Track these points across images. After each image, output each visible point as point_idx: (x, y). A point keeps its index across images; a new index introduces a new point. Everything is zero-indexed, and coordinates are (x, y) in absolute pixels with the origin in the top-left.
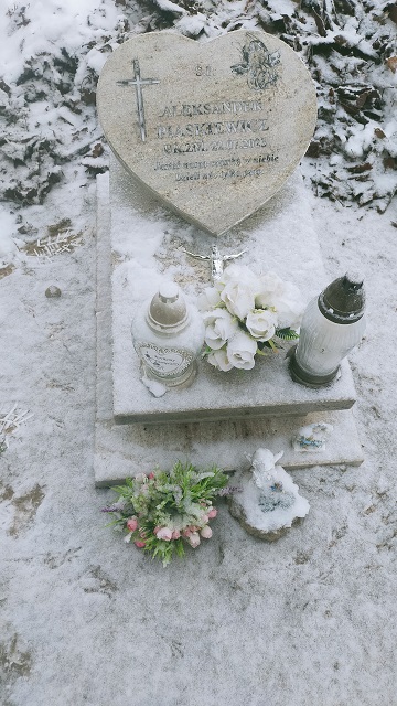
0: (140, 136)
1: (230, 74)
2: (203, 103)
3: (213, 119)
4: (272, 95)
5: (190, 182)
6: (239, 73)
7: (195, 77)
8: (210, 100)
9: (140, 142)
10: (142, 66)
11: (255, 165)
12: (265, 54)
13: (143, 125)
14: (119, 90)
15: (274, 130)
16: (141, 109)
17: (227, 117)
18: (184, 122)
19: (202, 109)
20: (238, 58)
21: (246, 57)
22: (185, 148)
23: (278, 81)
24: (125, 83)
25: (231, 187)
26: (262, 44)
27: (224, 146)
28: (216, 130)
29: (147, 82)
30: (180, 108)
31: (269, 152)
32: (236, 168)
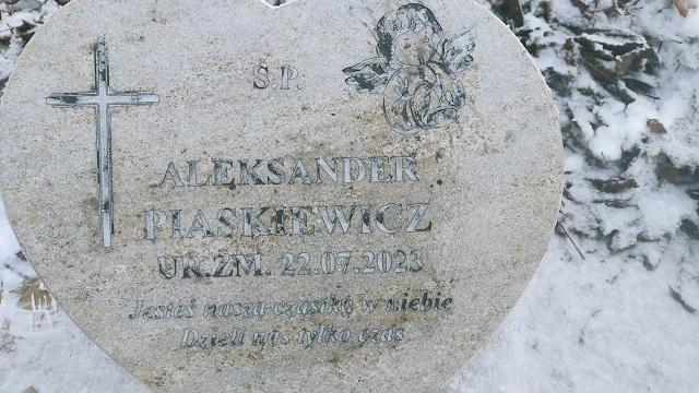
0: (97, 233)
1: (341, 87)
2: (268, 158)
3: (290, 197)
4: (444, 143)
5: (218, 353)
6: (365, 85)
7: (249, 90)
8: (283, 151)
9: (96, 247)
10: (114, 58)
11: (392, 316)
12: (436, 39)
13: (106, 206)
14: (54, 115)
15: (445, 232)
16: (104, 166)
17: (326, 194)
18: (213, 203)
19: (262, 172)
20: (363, 49)
21: (385, 45)
22: (210, 267)
23: (464, 110)
24: (70, 99)
25: (326, 369)
26: (430, 15)
27: (314, 265)
28: (295, 226)
29: (127, 99)
30: (207, 167)
31: (430, 285)
32: (340, 321)
